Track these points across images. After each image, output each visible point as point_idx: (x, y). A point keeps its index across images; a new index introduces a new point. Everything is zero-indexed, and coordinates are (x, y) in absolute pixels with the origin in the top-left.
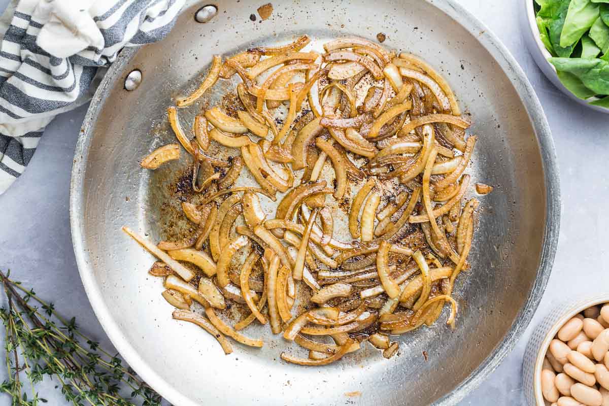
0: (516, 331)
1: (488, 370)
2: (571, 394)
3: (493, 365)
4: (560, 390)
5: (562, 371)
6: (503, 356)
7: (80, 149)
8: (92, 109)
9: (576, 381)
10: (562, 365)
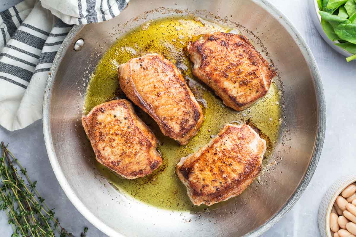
0: (300, 189)
1: (284, 212)
2: (346, 228)
3: (287, 209)
4: (340, 226)
5: (342, 215)
6: (292, 204)
7: (49, 84)
8: (55, 61)
9: (349, 221)
10: (343, 211)
